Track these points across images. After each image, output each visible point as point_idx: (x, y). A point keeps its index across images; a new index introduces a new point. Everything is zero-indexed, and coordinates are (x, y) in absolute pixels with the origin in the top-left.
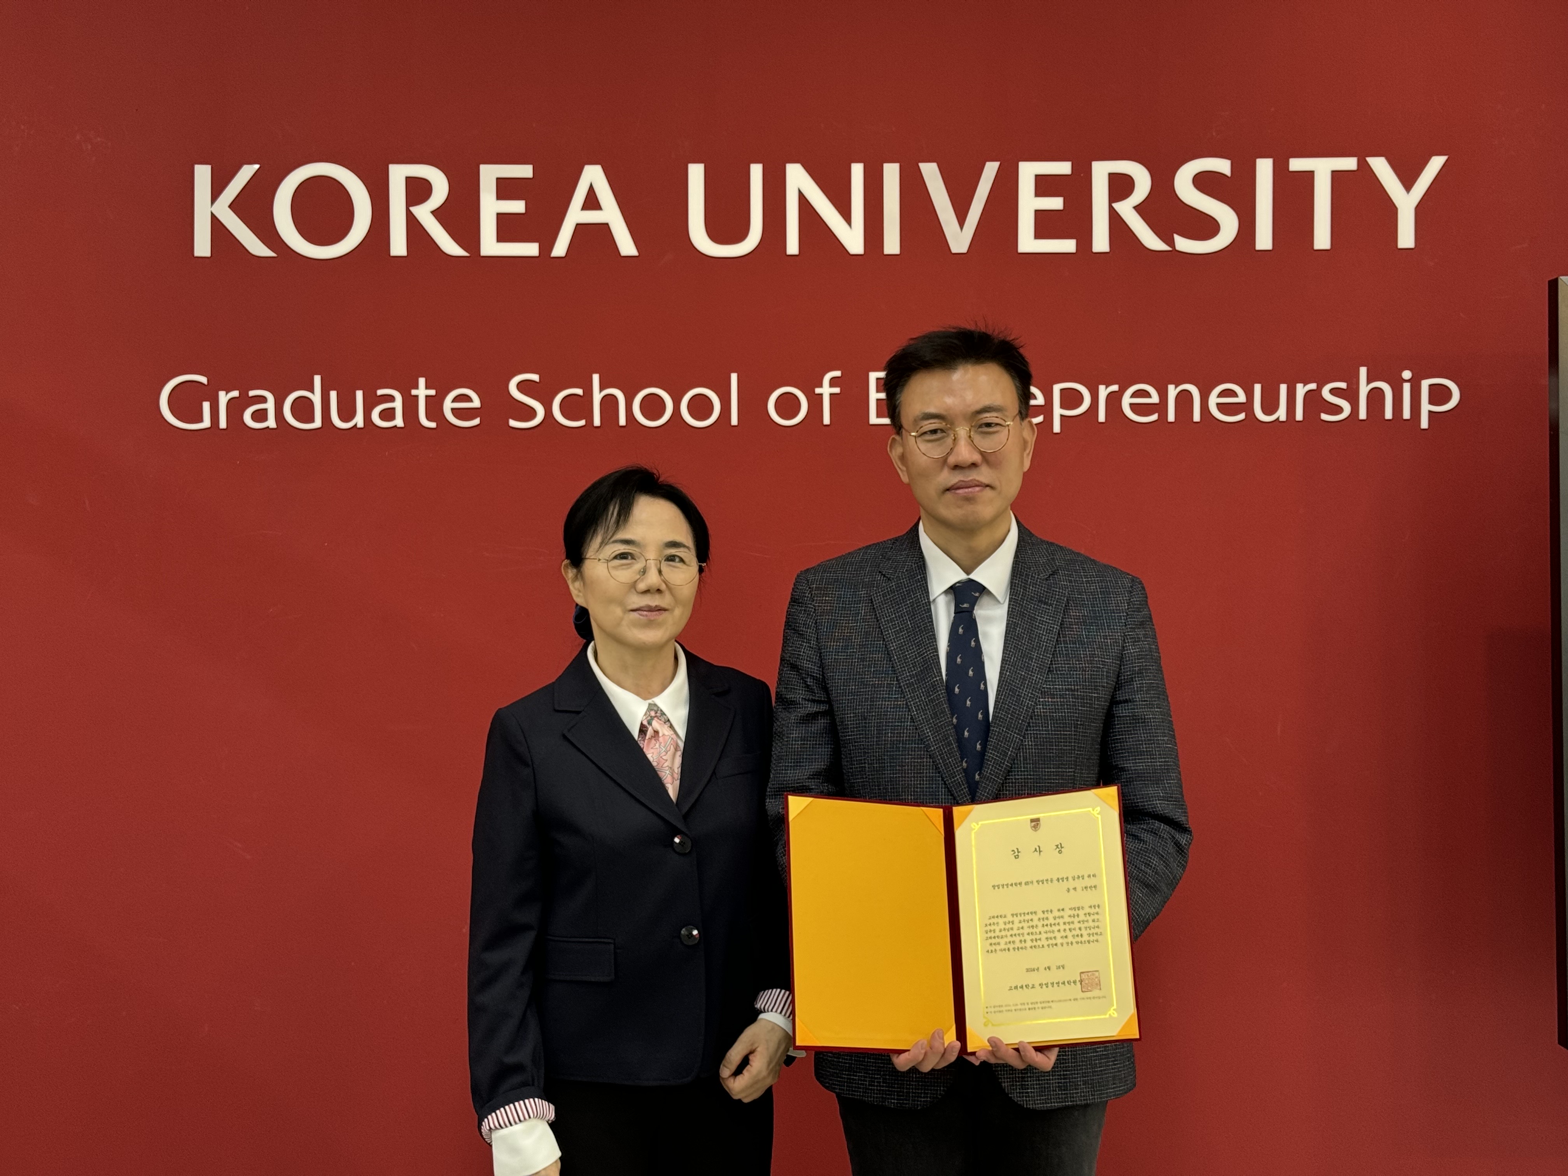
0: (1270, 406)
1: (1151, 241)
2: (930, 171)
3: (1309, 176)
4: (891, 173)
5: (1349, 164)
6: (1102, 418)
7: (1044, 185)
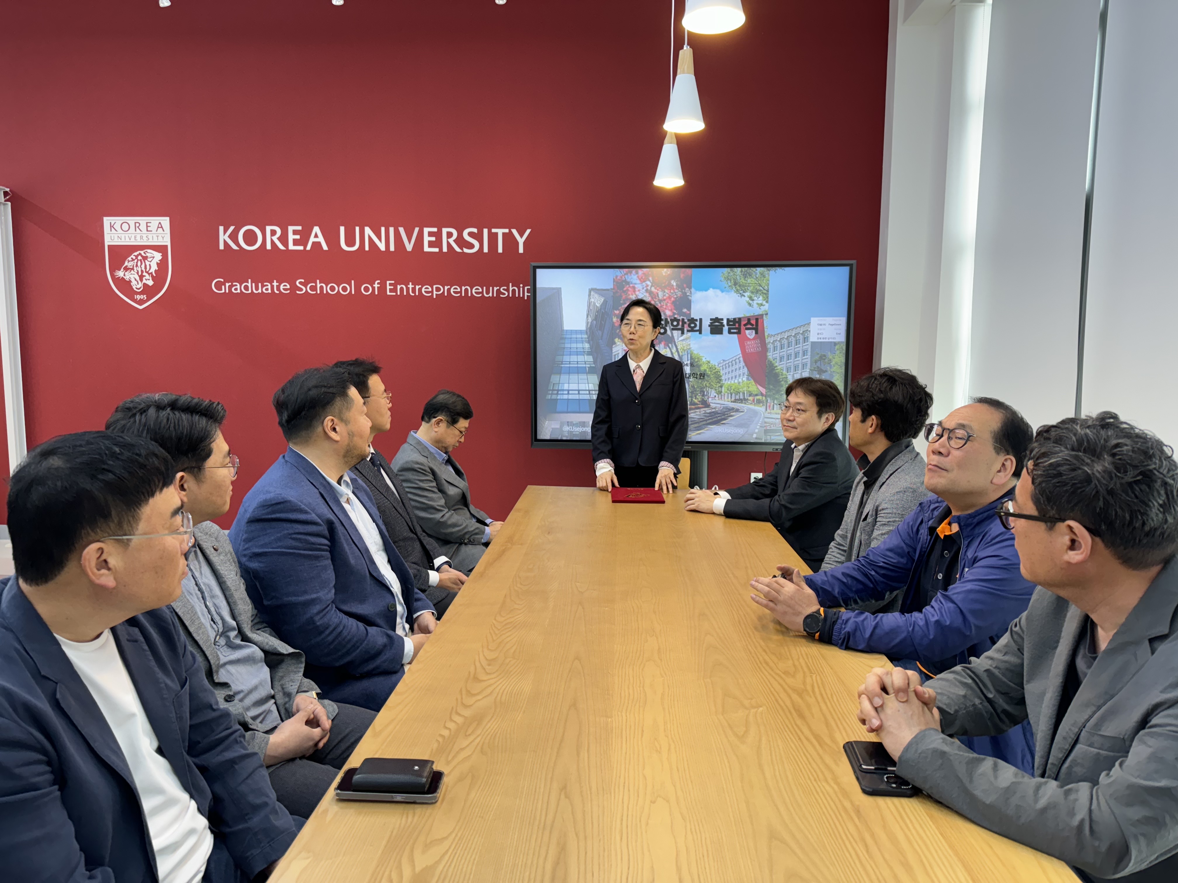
0: (488, 293)
1: (458, 249)
2: (401, 230)
3: (497, 234)
4: (392, 230)
5: (507, 231)
6: (446, 294)
7: (430, 234)
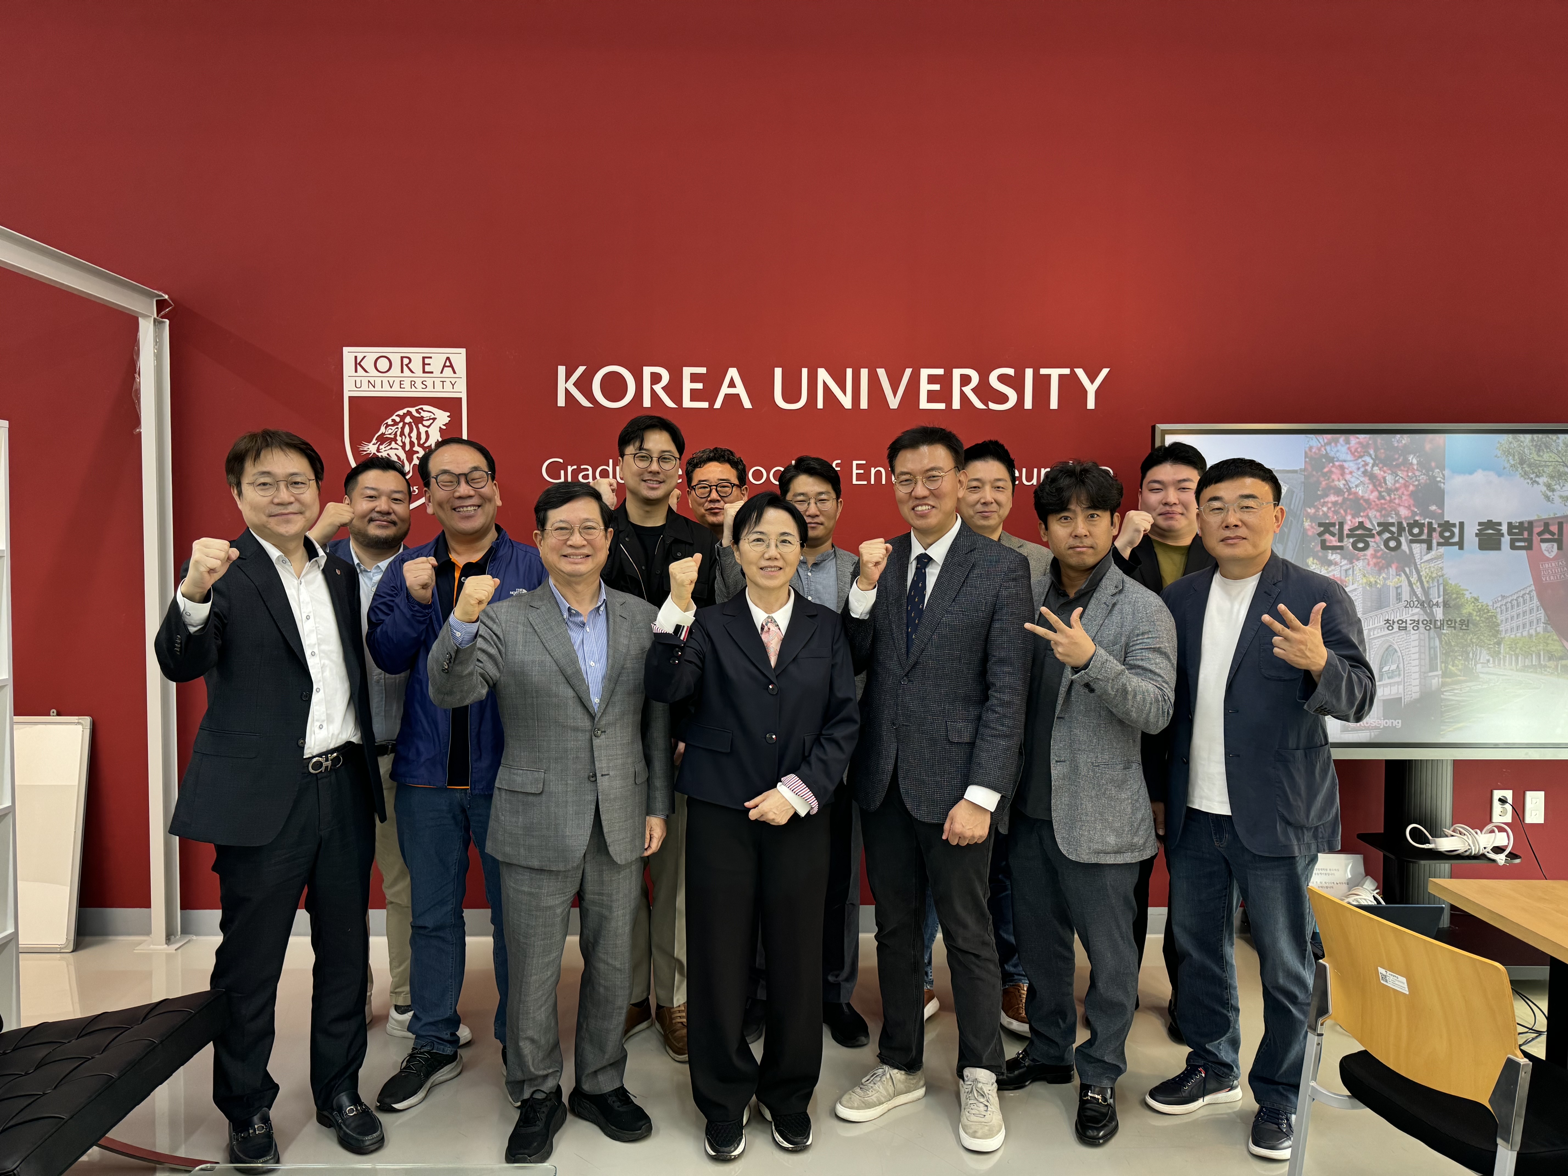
0: (1029, 479)
1: (979, 405)
2: (881, 373)
3: (1049, 377)
4: (864, 373)
5: (1066, 371)
7: (932, 379)
